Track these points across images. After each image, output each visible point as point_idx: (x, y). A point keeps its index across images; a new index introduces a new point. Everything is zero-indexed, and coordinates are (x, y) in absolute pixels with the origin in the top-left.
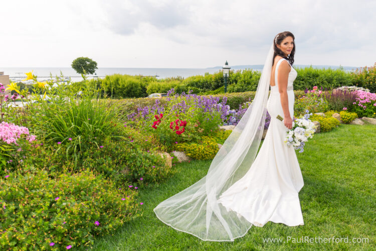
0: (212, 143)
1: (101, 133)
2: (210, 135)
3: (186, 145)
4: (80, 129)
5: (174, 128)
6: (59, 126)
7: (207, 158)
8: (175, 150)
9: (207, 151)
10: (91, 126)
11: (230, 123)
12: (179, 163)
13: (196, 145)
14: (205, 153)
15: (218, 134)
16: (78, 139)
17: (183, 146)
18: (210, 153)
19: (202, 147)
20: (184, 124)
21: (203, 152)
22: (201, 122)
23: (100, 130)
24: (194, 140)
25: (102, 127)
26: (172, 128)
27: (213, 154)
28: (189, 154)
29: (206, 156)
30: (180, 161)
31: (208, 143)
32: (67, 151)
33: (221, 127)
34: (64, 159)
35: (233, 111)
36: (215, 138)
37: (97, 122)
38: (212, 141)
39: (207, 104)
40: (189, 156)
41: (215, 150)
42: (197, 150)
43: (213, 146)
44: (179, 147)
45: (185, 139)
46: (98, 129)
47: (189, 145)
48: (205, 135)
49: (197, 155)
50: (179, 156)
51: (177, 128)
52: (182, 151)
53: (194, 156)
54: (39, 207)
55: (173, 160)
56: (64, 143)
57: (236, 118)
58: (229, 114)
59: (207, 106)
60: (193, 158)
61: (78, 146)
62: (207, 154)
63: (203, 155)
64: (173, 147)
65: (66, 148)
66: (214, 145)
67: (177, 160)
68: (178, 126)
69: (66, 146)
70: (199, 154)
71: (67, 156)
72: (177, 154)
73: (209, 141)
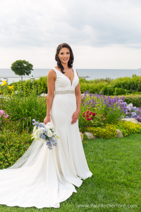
0: (112, 128)
1: (41, 116)
2: (112, 123)
3: (93, 128)
4: (30, 113)
5: (86, 116)
6: (19, 111)
7: (107, 137)
8: (86, 131)
9: (107, 133)
10: (36, 111)
11: (131, 117)
12: (88, 139)
13: (100, 128)
14: (106, 134)
15: (119, 123)
16: (29, 118)
17: (92, 129)
18: (109, 134)
19: (104, 130)
20: (94, 115)
21: (105, 133)
22: (106, 114)
23: (41, 114)
24: (100, 126)
25: (42, 113)
26: (84, 116)
27: (112, 135)
28: (95, 134)
29: (106, 136)
30: (89, 138)
31: (109, 128)
32: (23, 124)
33: (123, 119)
34: (21, 128)
35: (135, 107)
36: (116, 125)
37: (39, 110)
38: (113, 127)
39: (110, 102)
40: (95, 135)
41: (114, 133)
42: (101, 131)
43: (112, 130)
44: (89, 129)
45: (94, 125)
46: (40, 114)
47: (95, 128)
48: (108, 123)
49: (100, 135)
50: (89, 135)
51: (87, 116)
52: (91, 132)
53: (99, 136)
54: (14, 146)
55: (84, 137)
56: (22, 121)
57: (136, 113)
58: (131, 110)
59: (110, 103)
60: (98, 137)
61: (29, 122)
62: (107, 135)
63: (105, 135)
64: (85, 129)
65: (23, 123)
66: (114, 129)
67: (87, 137)
68: (88, 115)
69: (23, 122)
70: (102, 134)
71: (23, 127)
72: (87, 134)
73: (110, 127)
